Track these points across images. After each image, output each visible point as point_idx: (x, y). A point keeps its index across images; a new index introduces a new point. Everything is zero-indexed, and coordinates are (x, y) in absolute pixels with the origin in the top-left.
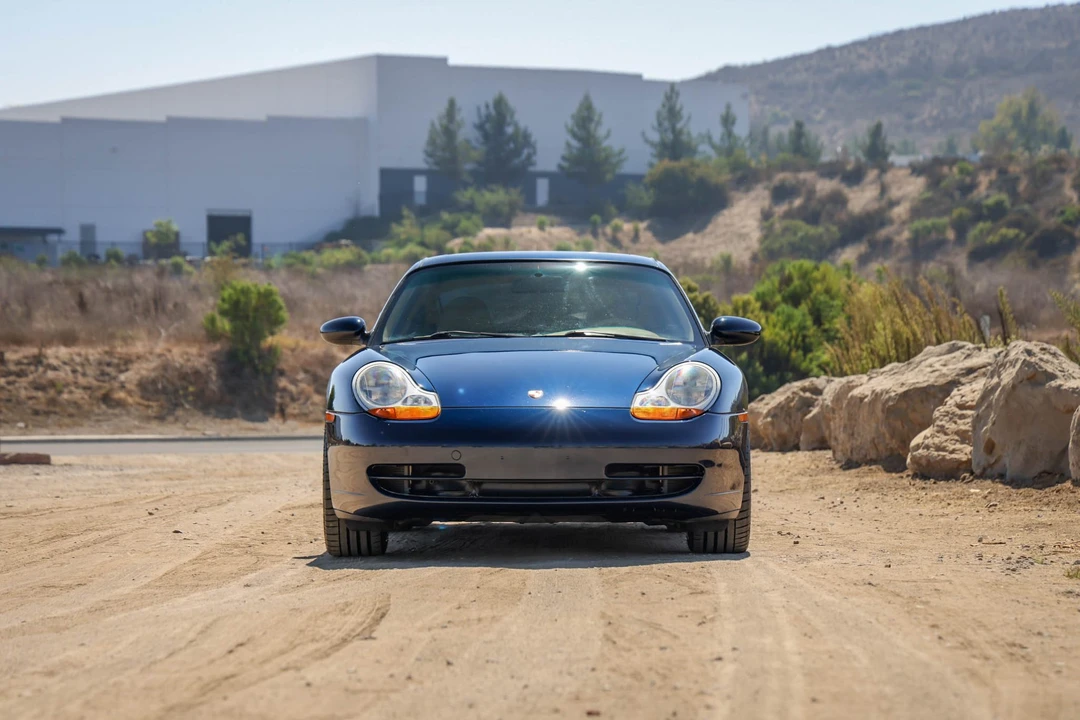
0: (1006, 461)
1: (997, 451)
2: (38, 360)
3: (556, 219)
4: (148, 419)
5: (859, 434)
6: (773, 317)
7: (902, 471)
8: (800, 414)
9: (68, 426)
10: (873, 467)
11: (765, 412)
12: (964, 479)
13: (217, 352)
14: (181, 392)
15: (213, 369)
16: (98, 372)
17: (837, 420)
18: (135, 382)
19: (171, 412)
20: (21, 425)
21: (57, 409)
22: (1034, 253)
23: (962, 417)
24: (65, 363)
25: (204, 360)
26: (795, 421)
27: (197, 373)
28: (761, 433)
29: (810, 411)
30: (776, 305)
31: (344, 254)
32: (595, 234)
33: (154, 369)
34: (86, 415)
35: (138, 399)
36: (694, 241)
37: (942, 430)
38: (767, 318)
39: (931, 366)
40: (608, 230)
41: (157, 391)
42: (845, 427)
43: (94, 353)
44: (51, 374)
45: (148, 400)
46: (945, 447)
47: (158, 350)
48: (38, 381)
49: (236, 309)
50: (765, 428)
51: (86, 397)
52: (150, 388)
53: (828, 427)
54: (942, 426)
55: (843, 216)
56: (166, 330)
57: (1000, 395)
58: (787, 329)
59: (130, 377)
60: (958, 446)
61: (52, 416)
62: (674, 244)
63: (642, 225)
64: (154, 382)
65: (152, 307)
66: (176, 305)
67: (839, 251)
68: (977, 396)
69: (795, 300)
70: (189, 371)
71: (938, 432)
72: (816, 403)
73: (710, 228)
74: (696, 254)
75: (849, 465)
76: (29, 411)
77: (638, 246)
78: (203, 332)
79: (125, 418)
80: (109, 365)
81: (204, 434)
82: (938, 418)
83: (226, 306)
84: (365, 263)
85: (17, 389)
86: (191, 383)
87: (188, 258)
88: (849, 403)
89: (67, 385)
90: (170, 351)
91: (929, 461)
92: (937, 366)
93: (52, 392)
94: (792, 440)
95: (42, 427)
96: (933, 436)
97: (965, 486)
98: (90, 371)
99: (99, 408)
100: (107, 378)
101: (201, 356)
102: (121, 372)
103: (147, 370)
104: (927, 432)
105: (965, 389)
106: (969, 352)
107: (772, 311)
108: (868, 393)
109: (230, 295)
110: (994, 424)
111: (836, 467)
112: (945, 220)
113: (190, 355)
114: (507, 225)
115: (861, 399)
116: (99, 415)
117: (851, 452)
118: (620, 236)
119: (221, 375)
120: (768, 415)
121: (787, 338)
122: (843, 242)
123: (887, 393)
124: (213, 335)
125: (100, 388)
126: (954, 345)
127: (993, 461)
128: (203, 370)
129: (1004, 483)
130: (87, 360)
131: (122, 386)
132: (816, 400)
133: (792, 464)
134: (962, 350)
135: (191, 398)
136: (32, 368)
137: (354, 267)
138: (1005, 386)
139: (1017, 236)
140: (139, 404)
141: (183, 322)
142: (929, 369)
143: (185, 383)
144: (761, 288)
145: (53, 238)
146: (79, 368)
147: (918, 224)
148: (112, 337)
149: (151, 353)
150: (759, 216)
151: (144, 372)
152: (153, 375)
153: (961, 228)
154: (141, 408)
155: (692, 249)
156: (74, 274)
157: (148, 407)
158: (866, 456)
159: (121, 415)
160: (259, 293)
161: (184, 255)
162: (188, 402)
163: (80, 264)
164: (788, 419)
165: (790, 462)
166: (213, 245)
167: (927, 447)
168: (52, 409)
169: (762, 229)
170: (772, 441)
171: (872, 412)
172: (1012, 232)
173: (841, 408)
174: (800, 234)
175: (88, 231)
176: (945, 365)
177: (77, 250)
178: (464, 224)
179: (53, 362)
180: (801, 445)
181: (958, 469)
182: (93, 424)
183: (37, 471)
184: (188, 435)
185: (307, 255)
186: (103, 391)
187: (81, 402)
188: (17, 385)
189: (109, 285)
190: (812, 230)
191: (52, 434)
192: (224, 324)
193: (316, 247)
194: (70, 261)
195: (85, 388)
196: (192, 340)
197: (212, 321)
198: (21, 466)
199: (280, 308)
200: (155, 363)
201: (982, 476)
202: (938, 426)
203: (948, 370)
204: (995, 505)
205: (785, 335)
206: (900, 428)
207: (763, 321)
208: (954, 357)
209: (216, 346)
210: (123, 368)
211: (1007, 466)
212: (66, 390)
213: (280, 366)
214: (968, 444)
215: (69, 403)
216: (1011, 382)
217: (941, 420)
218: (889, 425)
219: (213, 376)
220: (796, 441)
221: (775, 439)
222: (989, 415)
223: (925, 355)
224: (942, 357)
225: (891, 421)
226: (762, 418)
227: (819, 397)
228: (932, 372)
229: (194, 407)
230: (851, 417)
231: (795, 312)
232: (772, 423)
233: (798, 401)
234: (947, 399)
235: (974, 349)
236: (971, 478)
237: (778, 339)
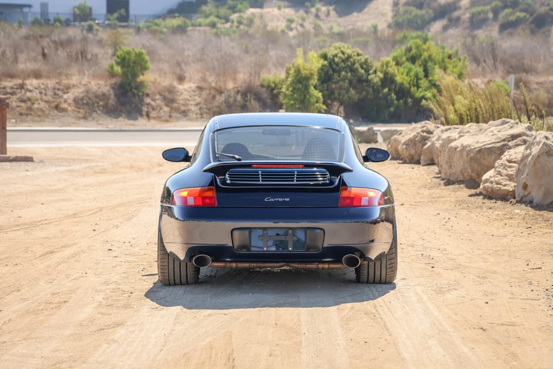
0: (534, 194)
1: (529, 189)
2: (22, 87)
3: (287, 3)
4: (79, 118)
5: (454, 167)
6: (401, 69)
7: (477, 188)
8: (421, 145)
9: (37, 121)
10: (462, 186)
11: (403, 142)
12: (511, 202)
13: (116, 83)
14: (96, 105)
15: (112, 92)
16: (53, 93)
17: (442, 156)
18: (72, 99)
19: (91, 114)
20: (14, 121)
21: (32, 113)
22: (533, 26)
23: (510, 167)
24: (36, 88)
25: (107, 88)
26: (418, 148)
27: (104, 94)
28: (400, 153)
29: (426, 144)
30: (403, 63)
31: (176, 22)
32: (307, 12)
33: (82, 93)
34: (47, 116)
35: (74, 108)
36: (358, 17)
37: (499, 173)
38: (398, 70)
39: (492, 132)
40: (313, 10)
41: (83, 104)
42: (447, 162)
43: (51, 83)
44: (28, 94)
45: (79, 108)
46: (501, 183)
47: (84, 82)
48: (22, 97)
49: (123, 61)
50: (403, 151)
51: (47, 106)
52: (80, 102)
53: (437, 158)
54: (499, 172)
55: (436, 5)
56: (88, 71)
57: (531, 160)
58: (409, 75)
59: (70, 96)
60: (508, 182)
61: (30, 116)
62: (347, 18)
63: (331, 8)
64: (82, 99)
65: (80, 56)
66: (92, 55)
67: (432, 23)
68: (520, 156)
69: (413, 60)
70: (100, 94)
71: (497, 174)
72: (429, 140)
73: (366, 10)
74: (359, 24)
75: (449, 183)
76: (17, 113)
77: (329, 19)
78: (107, 74)
79: (67, 118)
80: (59, 89)
81: (108, 127)
82: (497, 167)
83: (119, 60)
84: (188, 26)
85: (12, 102)
86: (101, 100)
87: (97, 21)
88: (449, 150)
89: (37, 100)
90: (90, 83)
91: (492, 190)
92: (495, 132)
93: (29, 104)
94: (416, 158)
95: (24, 122)
96: (494, 176)
97: (512, 207)
98: (50, 93)
99: (54, 112)
100: (57, 97)
101: (106, 86)
102: (65, 93)
103: (79, 93)
104: (491, 172)
105: (512, 151)
106: (512, 125)
107: (401, 66)
108: (460, 145)
109: (121, 55)
110: (527, 175)
111: (442, 182)
112: (488, 7)
113: (101, 86)
114: (261, 7)
115: (456, 149)
116: (54, 116)
117: (450, 175)
118: (320, 13)
119: (116, 95)
120: (404, 144)
122: (435, 19)
123: (469, 146)
124: (112, 74)
125: (54, 101)
126: (504, 121)
127: (526, 193)
128: (107, 94)
129: (531, 207)
130: (47, 86)
131: (66, 101)
132: (429, 137)
134: (509, 124)
135: (101, 108)
136: (19, 91)
137: (181, 30)
138: (533, 156)
139: (525, 17)
140: (74, 111)
141: (97, 67)
142: (492, 134)
143: (98, 100)
144: (395, 53)
145: (26, 10)
146: (43, 91)
147: (474, 10)
148: (60, 74)
149: (80, 84)
150: (392, 4)
151: (77, 94)
152: (81, 95)
153: (496, 12)
154: (75, 113)
155: (357, 21)
156: (38, 30)
157: (79, 112)
158: (458, 178)
159: (65, 116)
160: (136, 54)
161: (94, 20)
162: (99, 110)
163: (40, 24)
164: (414, 146)
165: (416, 174)
166: (109, 16)
167: (492, 182)
168: (29, 112)
169: (393, 11)
170: (406, 157)
171: (461, 156)
172: (522, 15)
173: (445, 151)
174: (413, 14)
175: (44, 6)
176: (499, 132)
177: (39, 17)
178: (239, 6)
179: (30, 88)
180: (422, 161)
181: (507, 195)
182: (50, 120)
183: (27, 168)
184: (99, 128)
185: (157, 21)
186: (56, 103)
187: (44, 109)
188: (11, 100)
189: (56, 39)
190: (419, 12)
191: (30, 126)
192: (118, 69)
193: (163, 17)
194: (35, 22)
195: (46, 102)
196: (101, 77)
197: (112, 67)
198: (19, 163)
199: (147, 62)
200: (82, 89)
201: (520, 202)
202: (497, 171)
203: (501, 135)
204: (531, 227)
205: (407, 79)
206: (477, 167)
207: (396, 72)
208: (504, 128)
209: (114, 81)
210: (66, 91)
211: (534, 197)
212: (36, 103)
213: (147, 91)
214: (513, 182)
215: (38, 109)
216: (537, 154)
217: (499, 168)
218: (471, 166)
219: (112, 96)
220: (418, 159)
221: (407, 157)
222: (525, 170)
223: (489, 126)
224: (497, 127)
225: (472, 164)
226: (401, 145)
227: (431, 136)
228: (493, 135)
229: (102, 112)
230: (450, 157)
231: (413, 67)
232: (406, 148)
233: (420, 137)
234: (502, 156)
235: (515, 123)
236: (515, 202)
237: (404, 81)
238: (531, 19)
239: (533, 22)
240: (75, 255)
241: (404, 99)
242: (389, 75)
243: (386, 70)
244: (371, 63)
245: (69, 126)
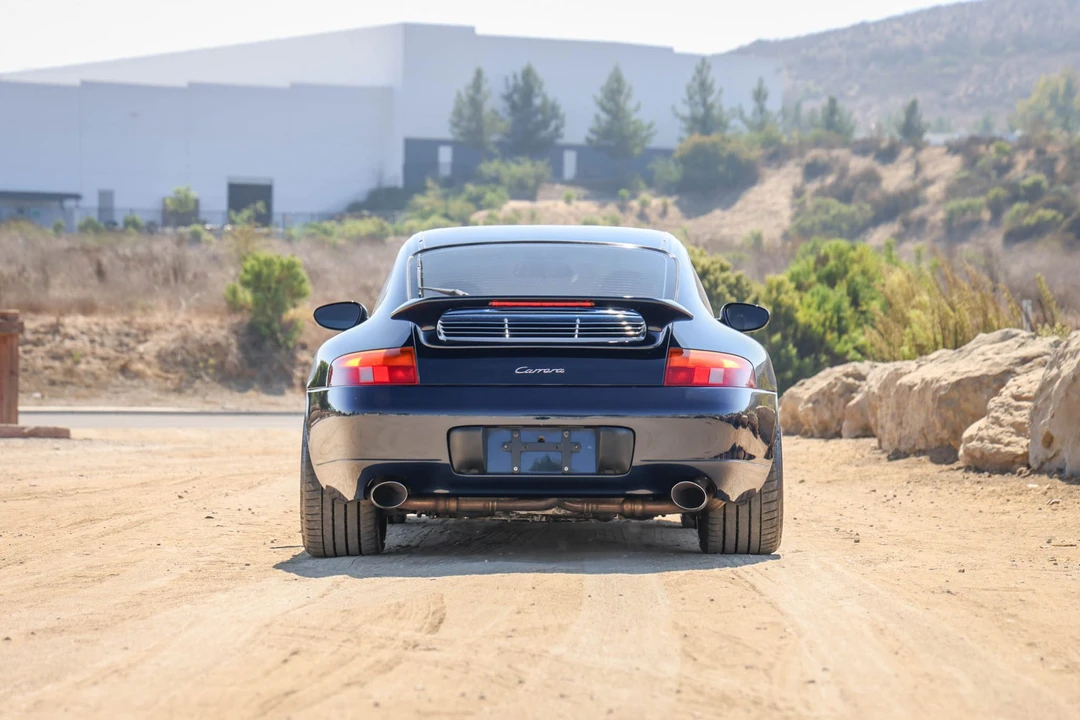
0: (1066, 455)
1: (1056, 445)
2: (55, 329)
3: (582, 191)
4: (167, 391)
5: (908, 424)
6: (807, 297)
7: (952, 463)
8: (842, 401)
9: (85, 397)
10: (923, 458)
11: (806, 397)
12: (1020, 473)
13: (240, 324)
14: (201, 365)
15: (233, 341)
16: (116, 343)
17: (884, 408)
18: (154, 354)
19: (190, 384)
20: (38, 395)
21: (75, 380)
22: (1071, 236)
23: (1018, 408)
24: (83, 333)
25: (224, 332)
26: (837, 408)
27: (217, 345)
28: (801, 419)
29: (853, 398)
30: (810, 286)
31: (366, 225)
32: (623, 208)
33: (174, 340)
34: (104, 387)
35: (157, 371)
36: (723, 218)
37: (997, 421)
38: (801, 299)
39: (983, 354)
40: (635, 204)
41: (176, 364)
42: (893, 416)
43: (113, 323)
44: (68, 344)
45: (167, 372)
46: (1000, 440)
47: (178, 321)
48: (54, 350)
49: (257, 281)
50: (807, 415)
51: (104, 368)
52: (169, 359)
53: (874, 414)
54: (997, 418)
55: (876, 195)
56: (187, 300)
57: (1060, 386)
58: (822, 310)
59: (149, 348)
60: (1014, 438)
61: (70, 387)
62: (702, 220)
63: (670, 201)
64: (173, 353)
65: (172, 278)
66: (196, 275)
67: (871, 230)
68: (1036, 387)
69: (831, 280)
70: (209, 344)
71: (993, 423)
72: (860, 389)
73: (739, 205)
74: (725, 231)
75: (896, 455)
76: (45, 381)
77: (666, 221)
78: (224, 304)
79: (143, 390)
80: (127, 335)
81: (223, 408)
82: (992, 409)
83: (248, 277)
84: (387, 236)
85: (33, 358)
86: (210, 355)
87: (208, 227)
88: (897, 392)
89: (84, 355)
90: (190, 322)
91: (983, 454)
92: (990, 354)
93: (69, 362)
94: (833, 426)
95: (58, 397)
96: (987, 428)
97: (1022, 481)
98: (108, 341)
99: (117, 378)
100: (125, 349)
101: (222, 328)
102: (140, 342)
103: (167, 341)
104: (982, 423)
105: (1022, 380)
106: (1023, 340)
107: (806, 290)
108: (918, 381)
109: (252, 266)
110: (1053, 417)
111: (884, 456)
112: (981, 200)
113: (214, 328)
114: (532, 198)
115: (911, 388)
116: (117, 386)
117: (899, 441)
118: (648, 211)
119: (242, 347)
120: (809, 401)
121: (822, 319)
122: (876, 222)
123: (938, 381)
124: (234, 306)
125: (117, 358)
126: (1007, 332)
127: (1051, 455)
128: (223, 342)
129: (1061, 479)
130: (106, 329)
131: (141, 358)
132: (859, 386)
133: (836, 452)
134: (1016, 339)
135: (211, 371)
136: (50, 337)
137: (376, 239)
138: (1064, 378)
139: (1054, 218)
140: (159, 376)
141: (204, 293)
142: (982, 358)
143: (205, 355)
144: (795, 268)
145: (69, 204)
146: (97, 338)
147: (953, 204)
148: (131, 306)
149: (171, 324)
150: (791, 193)
151: (163, 344)
152: (172, 346)
153: (997, 209)
154: (160, 380)
155: (722, 226)
156: (91, 240)
157: (167, 379)
158: (914, 446)
159: (138, 387)
160: (282, 265)
161: (204, 223)
162: (207, 374)
163: (97, 230)
164: (829, 405)
165: (833, 450)
166: (233, 213)
167: (981, 439)
168: (69, 379)
169: (793, 206)
170: (813, 428)
171: (922, 401)
172: (1049, 214)
173: (889, 396)
174: (833, 212)
175: (106, 197)
176: (998, 354)
177: (94, 216)
178: (489, 196)
179: (72, 331)
180: (844, 433)
181: (1013, 462)
182: (110, 395)
183: (56, 445)
184: (207, 408)
185: (327, 225)
186: (122, 362)
187: (98, 372)
188: (33, 354)
189: (128, 252)
190: (845, 209)
191: (69, 405)
192: (246, 296)
193: (338, 217)
194: (88, 226)
195: (103, 359)
196: (214, 312)
197: (234, 293)
198: (41, 440)
199: (303, 281)
200: (175, 334)
201: (1039, 471)
202: (992, 417)
203: (1002, 358)
204: (1058, 503)
205: (819, 316)
206: (952, 418)
207: (797, 302)
208: (1008, 346)
209: (236, 319)
210: (142, 338)
211: (1066, 460)
212: (83, 360)
213: (303, 339)
214: (1025, 436)
215: (86, 373)
216: (1072, 374)
217: (996, 411)
218: (941, 415)
219: (234, 349)
220: (838, 429)
221: (816, 426)
222: (1047, 408)
223: (977, 343)
224: (994, 345)
225: (943, 411)
226: (802, 404)
227: (863, 383)
228: (985, 360)
229: (214, 380)
230: (899, 405)
231: (830, 293)
232: (814, 409)
233: (841, 387)
234: (1002, 390)
235: (1029, 337)
236: (1028, 472)
237: (812, 321)
238: (1066, 224)
239: (1070, 229)
240: (140, 523)
241: (813, 356)
242: (783, 310)
243: (776, 299)
244: (747, 285)
245: (148, 405)
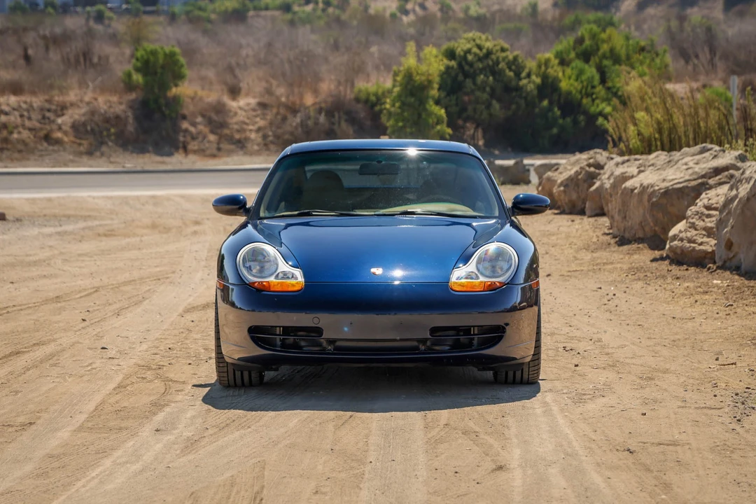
0: (742, 256)
1: (735, 248)
4: (81, 154)
5: (630, 218)
6: (568, 71)
7: (662, 249)
8: (586, 185)
9: (18, 160)
10: (642, 245)
11: (559, 181)
12: (709, 269)
13: (135, 100)
14: (105, 133)
15: (130, 114)
16: (40, 117)
17: (614, 202)
18: (69, 125)
19: (98, 148)
21: (9, 146)
23: (709, 216)
24: (14, 109)
25: (123, 107)
26: (582, 191)
27: (117, 117)
28: (556, 198)
29: (594, 184)
30: (570, 61)
31: (232, 3)
33: (84, 114)
34: (32, 151)
35: (72, 139)
37: (693, 226)
38: (564, 72)
39: (686, 164)
41: (87, 132)
42: (619, 211)
43: (37, 101)
44: (3, 118)
45: (80, 139)
46: (695, 240)
47: (87, 99)
49: (146, 67)
50: (559, 195)
51: (32, 137)
52: (81, 129)
53: (607, 205)
54: (693, 223)
56: (93, 81)
57: (737, 205)
58: (579, 80)
59: (65, 120)
60: (705, 239)
61: (6, 152)
64: (84, 124)
65: (82, 59)
66: (100, 58)
68: (722, 200)
69: (586, 56)
70: (111, 116)
71: (690, 227)
72: (599, 177)
75: (622, 241)
78: (122, 85)
79: (62, 153)
80: (49, 110)
81: (124, 167)
82: (690, 216)
83: (139, 64)
84: (248, 10)
86: (113, 126)
87: (109, 5)
88: (622, 193)
89: (16, 127)
90: (96, 99)
91: (682, 251)
92: (691, 164)
93: (4, 133)
94: (579, 205)
96: (686, 231)
97: (710, 277)
98: (34, 116)
99: (42, 145)
100: (47, 121)
101: (121, 103)
102: (59, 116)
103: (79, 115)
104: (681, 226)
105: (712, 193)
106: (716, 153)
107: (568, 65)
108: (638, 185)
109: (142, 56)
110: (732, 227)
111: (614, 241)
113: (112, 103)
115: (632, 190)
116: (42, 150)
117: (624, 230)
119: (136, 118)
120: (561, 184)
121: (579, 88)
123: (652, 186)
124: (129, 86)
125: (41, 129)
126: (704, 147)
127: (731, 255)
128: (123, 116)
129: (739, 275)
130: (31, 106)
131: (60, 128)
132: (599, 174)
133: (580, 232)
134: (711, 152)
135: (113, 137)
138: (741, 199)
140: (74, 142)
141: (106, 76)
142: (685, 167)
143: (108, 126)
144: (559, 47)
146: (26, 114)
148: (51, 87)
149: (81, 101)
151: (77, 117)
152: (83, 119)
154: (75, 146)
156: (19, 21)
157: (80, 144)
158: (635, 234)
159: (59, 151)
160: (165, 54)
162: (111, 140)
163: (23, 10)
164: (576, 188)
165: (577, 230)
167: (682, 240)
168: (5, 146)
170: (564, 204)
171: (640, 201)
173: (617, 194)
176: (697, 164)
179: (6, 108)
180: (588, 212)
181: (705, 258)
182: (36, 158)
184: (111, 168)
186: (44, 132)
187: (28, 140)
189: (47, 33)
191: (6, 167)
192: (138, 78)
194: (16, 8)
195: (30, 129)
196: (113, 91)
197: (129, 75)
199: (182, 66)
200: (84, 110)
201: (723, 267)
202: (690, 223)
203: (700, 168)
204: (732, 305)
205: (578, 85)
206: (662, 218)
207: (560, 74)
208: (704, 158)
209: (133, 96)
210: (60, 113)
211: (742, 260)
212: (16, 131)
213: (185, 112)
214: (713, 238)
215: (18, 141)
216: (746, 196)
217: (693, 218)
218: (653, 215)
219: (131, 120)
220: (583, 206)
221: (566, 204)
222: (729, 220)
223: (681, 155)
224: (695, 157)
225: (654, 213)
226: (556, 187)
227: (601, 171)
228: (687, 169)
229: (116, 144)
230: (624, 204)
231: (586, 67)
232: (564, 191)
233: (585, 174)
234: (698, 201)
235: (720, 151)
236: (715, 268)
237: (572, 88)
241: (573, 116)
242: (550, 80)
243: (545, 72)
244: (522, 62)
245: (66, 165)
